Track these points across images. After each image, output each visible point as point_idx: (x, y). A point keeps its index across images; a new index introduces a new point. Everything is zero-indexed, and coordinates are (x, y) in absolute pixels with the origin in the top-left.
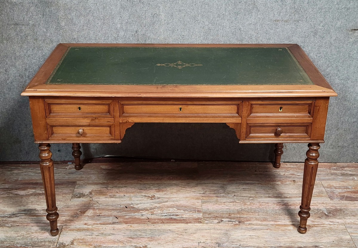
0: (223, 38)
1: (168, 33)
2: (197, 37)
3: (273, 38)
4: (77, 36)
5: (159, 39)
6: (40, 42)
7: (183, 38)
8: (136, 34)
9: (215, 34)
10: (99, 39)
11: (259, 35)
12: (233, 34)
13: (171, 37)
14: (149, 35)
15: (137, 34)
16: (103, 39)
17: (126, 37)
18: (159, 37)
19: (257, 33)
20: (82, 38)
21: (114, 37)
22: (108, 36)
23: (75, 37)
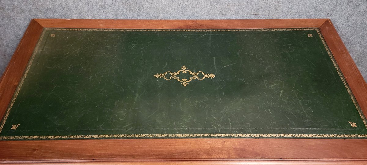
0: (235, 7)
1: (167, 2)
2: (203, 7)
3: (296, 7)
4: (53, 6)
5: (155, 8)
6: (9, 11)
7: (186, 8)
8: (127, 2)
9: (225, 4)
10: (81, 8)
11: (280, 4)
12: (248, 3)
13: (171, 6)
14: (143, 3)
15: (129, 2)
16: (86, 8)
17: (115, 5)
18: (156, 6)
19: (278, 2)
20: (59, 8)
21: (100, 5)
22: (92, 5)
23: (51, 6)
